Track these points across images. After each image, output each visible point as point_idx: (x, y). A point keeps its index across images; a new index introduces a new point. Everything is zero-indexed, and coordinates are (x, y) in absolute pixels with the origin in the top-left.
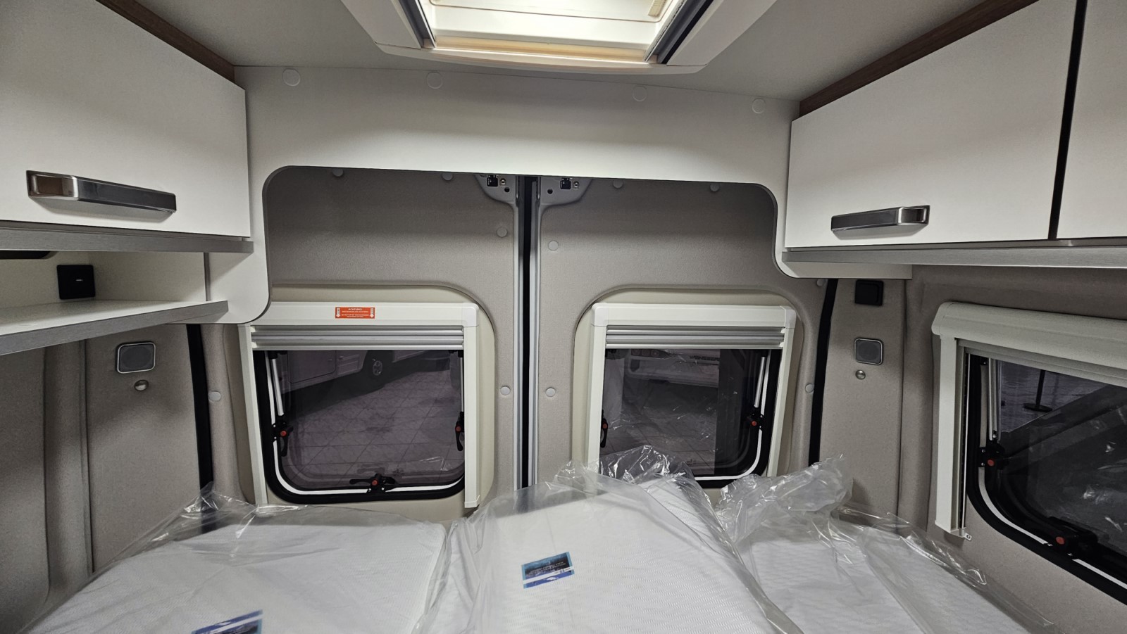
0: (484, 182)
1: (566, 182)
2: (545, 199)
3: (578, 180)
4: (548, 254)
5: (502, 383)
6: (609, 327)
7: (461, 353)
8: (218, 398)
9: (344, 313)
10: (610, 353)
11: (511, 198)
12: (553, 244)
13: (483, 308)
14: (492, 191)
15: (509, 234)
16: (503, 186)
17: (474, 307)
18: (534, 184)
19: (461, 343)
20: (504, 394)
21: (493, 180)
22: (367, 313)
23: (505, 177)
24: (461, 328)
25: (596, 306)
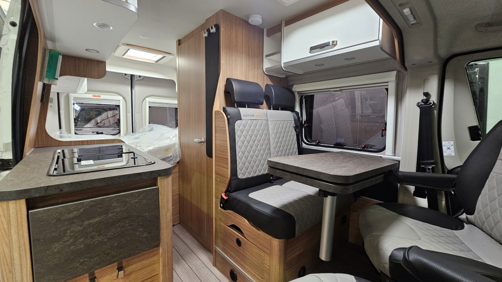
0: (124, 75)
1: (140, 76)
2: (136, 79)
3: (142, 76)
4: (137, 89)
5: (128, 112)
6: (149, 102)
7: (119, 106)
8: (62, 112)
9: (94, 96)
10: (150, 107)
11: (129, 78)
12: (138, 87)
13: (124, 98)
14: (125, 76)
15: (129, 84)
16: (127, 76)
17: (121, 97)
18: (133, 76)
19: (119, 103)
20: (128, 114)
21: (126, 75)
22: (99, 96)
23: (128, 74)
24: (119, 101)
25: (146, 98)
